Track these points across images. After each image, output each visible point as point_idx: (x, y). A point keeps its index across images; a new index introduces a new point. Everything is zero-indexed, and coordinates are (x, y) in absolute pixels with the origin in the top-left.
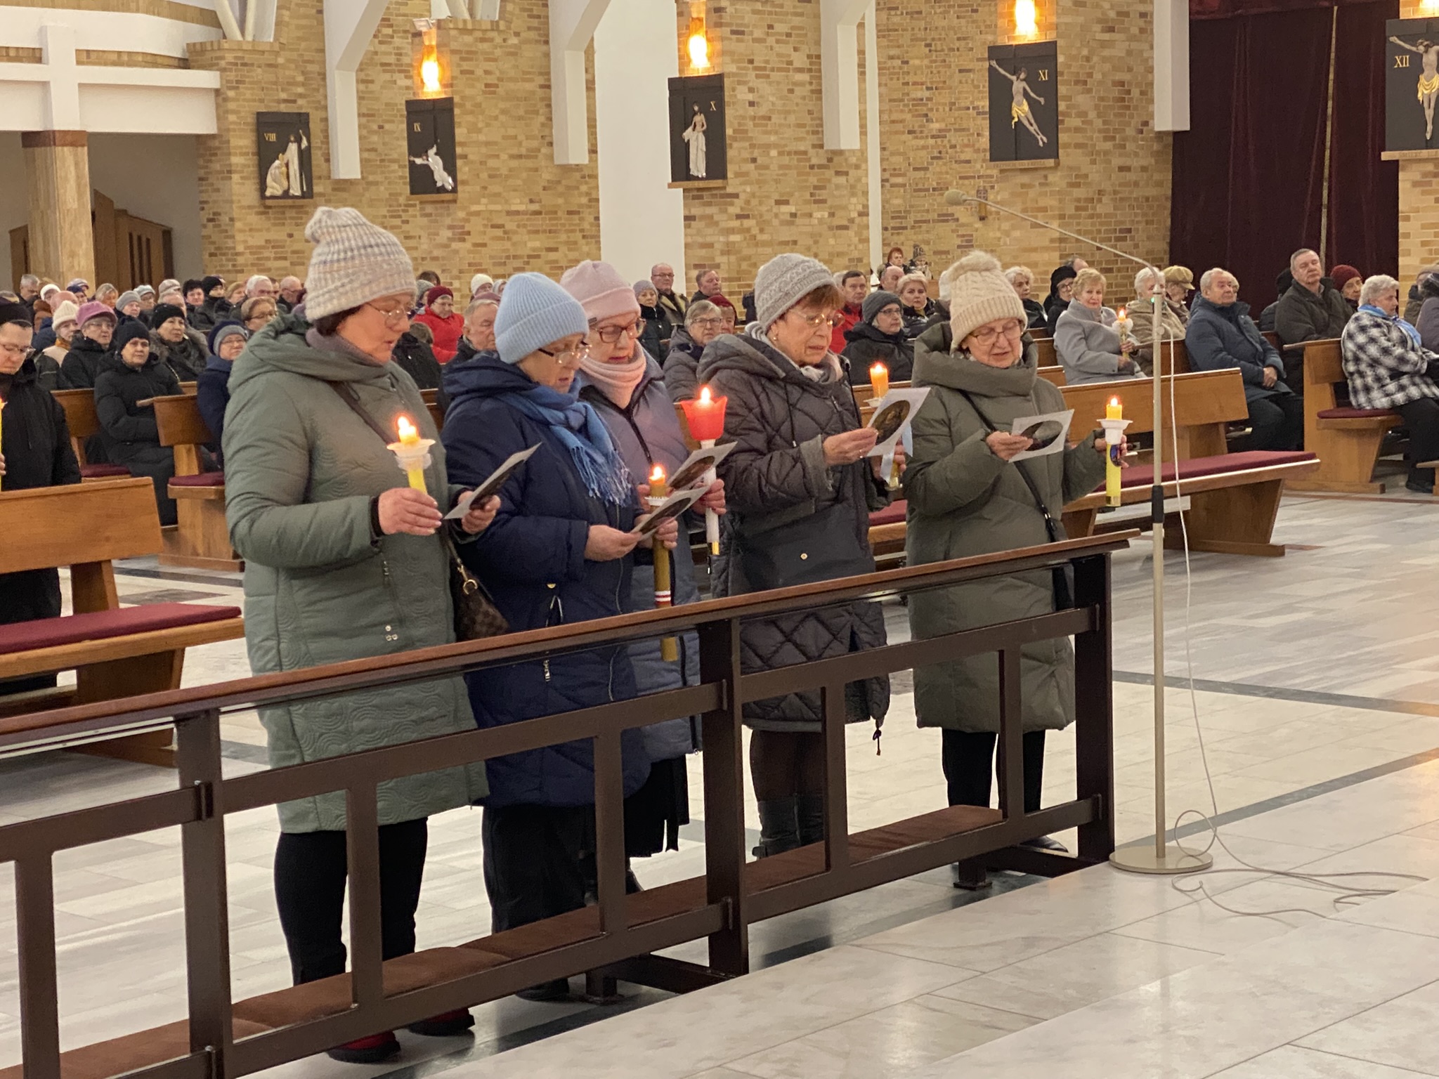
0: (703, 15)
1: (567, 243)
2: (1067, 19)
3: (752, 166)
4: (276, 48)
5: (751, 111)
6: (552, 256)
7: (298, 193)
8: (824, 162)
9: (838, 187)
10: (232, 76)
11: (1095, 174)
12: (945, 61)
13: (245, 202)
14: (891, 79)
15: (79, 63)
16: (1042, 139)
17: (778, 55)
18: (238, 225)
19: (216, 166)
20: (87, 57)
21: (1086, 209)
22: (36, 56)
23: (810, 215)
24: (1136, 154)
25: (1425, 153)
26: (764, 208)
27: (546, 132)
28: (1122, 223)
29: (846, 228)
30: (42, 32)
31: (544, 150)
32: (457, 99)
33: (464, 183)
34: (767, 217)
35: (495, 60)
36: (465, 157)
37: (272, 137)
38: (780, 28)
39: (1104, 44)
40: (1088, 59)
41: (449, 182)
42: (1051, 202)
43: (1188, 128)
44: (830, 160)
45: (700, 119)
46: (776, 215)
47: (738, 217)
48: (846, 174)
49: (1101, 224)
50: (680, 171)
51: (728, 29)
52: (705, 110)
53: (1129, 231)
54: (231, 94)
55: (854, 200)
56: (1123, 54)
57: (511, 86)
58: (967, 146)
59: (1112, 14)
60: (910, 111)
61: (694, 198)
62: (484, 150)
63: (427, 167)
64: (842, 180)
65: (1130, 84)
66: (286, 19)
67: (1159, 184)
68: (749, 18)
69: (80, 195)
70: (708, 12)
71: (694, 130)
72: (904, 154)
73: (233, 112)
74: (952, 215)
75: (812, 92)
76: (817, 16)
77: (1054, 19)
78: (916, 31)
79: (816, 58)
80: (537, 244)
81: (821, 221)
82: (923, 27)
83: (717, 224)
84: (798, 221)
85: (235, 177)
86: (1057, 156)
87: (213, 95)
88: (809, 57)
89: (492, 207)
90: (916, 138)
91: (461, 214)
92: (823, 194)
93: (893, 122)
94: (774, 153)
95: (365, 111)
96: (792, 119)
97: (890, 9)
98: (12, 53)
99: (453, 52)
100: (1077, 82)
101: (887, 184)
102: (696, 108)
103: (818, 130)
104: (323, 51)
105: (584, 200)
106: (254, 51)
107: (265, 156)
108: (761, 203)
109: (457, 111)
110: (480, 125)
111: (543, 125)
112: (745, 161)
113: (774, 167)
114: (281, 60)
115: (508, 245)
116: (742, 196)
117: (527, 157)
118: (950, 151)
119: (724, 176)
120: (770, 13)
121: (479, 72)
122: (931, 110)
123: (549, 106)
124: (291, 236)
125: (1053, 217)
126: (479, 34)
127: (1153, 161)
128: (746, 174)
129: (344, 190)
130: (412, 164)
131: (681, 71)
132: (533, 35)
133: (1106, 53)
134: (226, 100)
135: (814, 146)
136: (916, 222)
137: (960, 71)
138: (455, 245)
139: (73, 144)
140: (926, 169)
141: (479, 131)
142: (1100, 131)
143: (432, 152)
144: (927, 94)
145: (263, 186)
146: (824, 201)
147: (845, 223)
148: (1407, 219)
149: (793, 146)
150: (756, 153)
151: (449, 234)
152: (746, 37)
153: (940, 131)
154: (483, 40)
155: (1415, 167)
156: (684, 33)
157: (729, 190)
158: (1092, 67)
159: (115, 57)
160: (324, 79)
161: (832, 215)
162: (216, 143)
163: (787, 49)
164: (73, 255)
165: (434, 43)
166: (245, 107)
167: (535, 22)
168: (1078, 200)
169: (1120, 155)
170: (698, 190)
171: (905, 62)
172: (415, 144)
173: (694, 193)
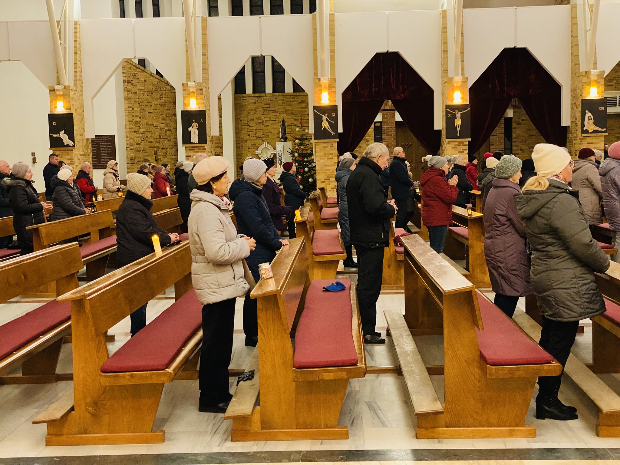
0: (195, 91)
12: (144, 109)
14: (129, 114)
16: (333, 133)
45: (195, 124)
58: (151, 137)
60: (135, 125)
70: (197, 90)
71: (193, 127)
74: (148, 159)
78: (136, 99)
82: (138, 98)
90: (137, 134)
93: (130, 128)
97: (128, 91)
101: (129, 149)
102: (194, 121)
117: (82, 135)
118: (147, 138)
122: (141, 125)
131: (186, 108)
136: (137, 161)
137: (149, 113)
140: (140, 144)
144: (139, 120)
153: (143, 132)
167: (81, 89)
170: (193, 147)
171: (133, 109)
172: (53, 129)
173: (191, 148)
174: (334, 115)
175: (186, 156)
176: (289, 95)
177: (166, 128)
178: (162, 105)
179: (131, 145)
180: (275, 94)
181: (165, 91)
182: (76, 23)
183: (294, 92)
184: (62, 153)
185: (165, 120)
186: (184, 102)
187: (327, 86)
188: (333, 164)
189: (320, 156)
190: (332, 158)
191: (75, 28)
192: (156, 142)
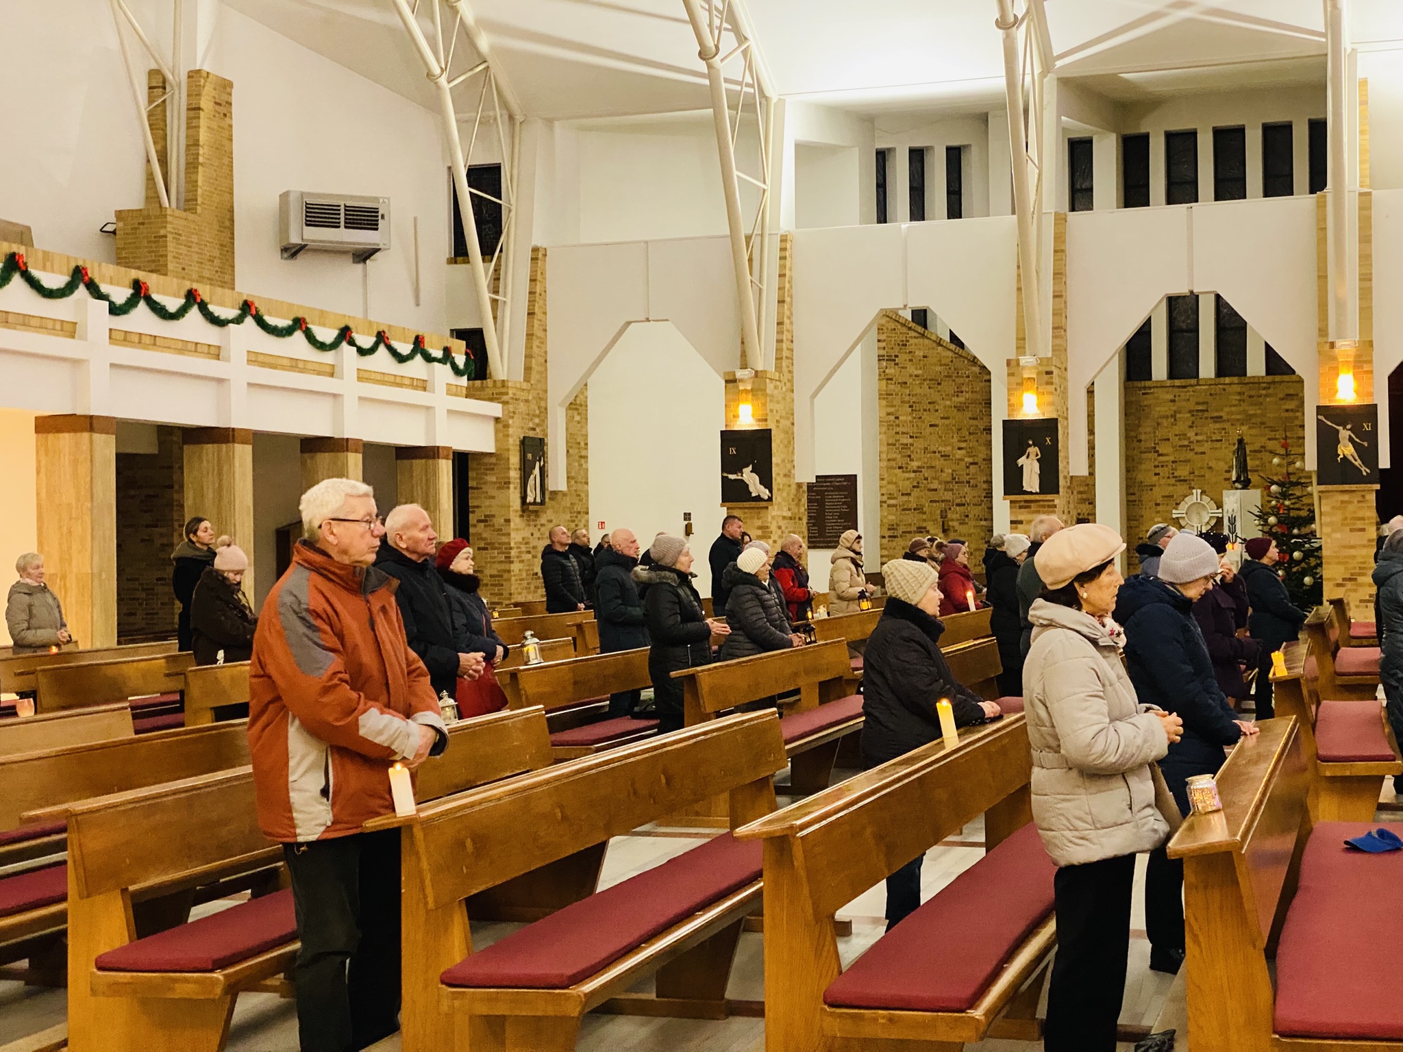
0: (1034, 376)
10: (509, 408)
12: (921, 418)
13: (516, 507)
14: (888, 429)
16: (1365, 470)
45: (1033, 450)
54: (511, 422)
58: (934, 478)
60: (900, 452)
70: (1038, 374)
71: (1028, 457)
72: (895, 483)
74: (925, 528)
78: (904, 396)
82: (908, 393)
85: (512, 486)
87: (492, 423)
90: (904, 472)
93: (889, 460)
97: (888, 379)
101: (885, 505)
102: (1031, 442)
117: (788, 476)
118: (924, 482)
122: (913, 452)
131: (1013, 415)
134: (505, 425)
136: (903, 532)
137: (931, 426)
139: (444, 456)
140: (909, 494)
144: (911, 441)
153: (919, 467)
160: (547, 413)
162: (493, 460)
166: (516, 433)
167: (790, 376)
170: (1026, 501)
171: (897, 418)
172: (730, 464)
173: (1022, 504)
174: (1367, 427)
175: (1012, 522)
176: (1256, 382)
177: (971, 460)
178: (959, 408)
179: (891, 497)
180: (1222, 380)
181: (968, 377)
182: (784, 239)
183: (1268, 372)
184: (745, 513)
185: (966, 441)
186: (1009, 400)
187: (1352, 359)
188: (1365, 542)
189: (1330, 524)
190: (1363, 530)
191: (783, 249)
192: (945, 490)
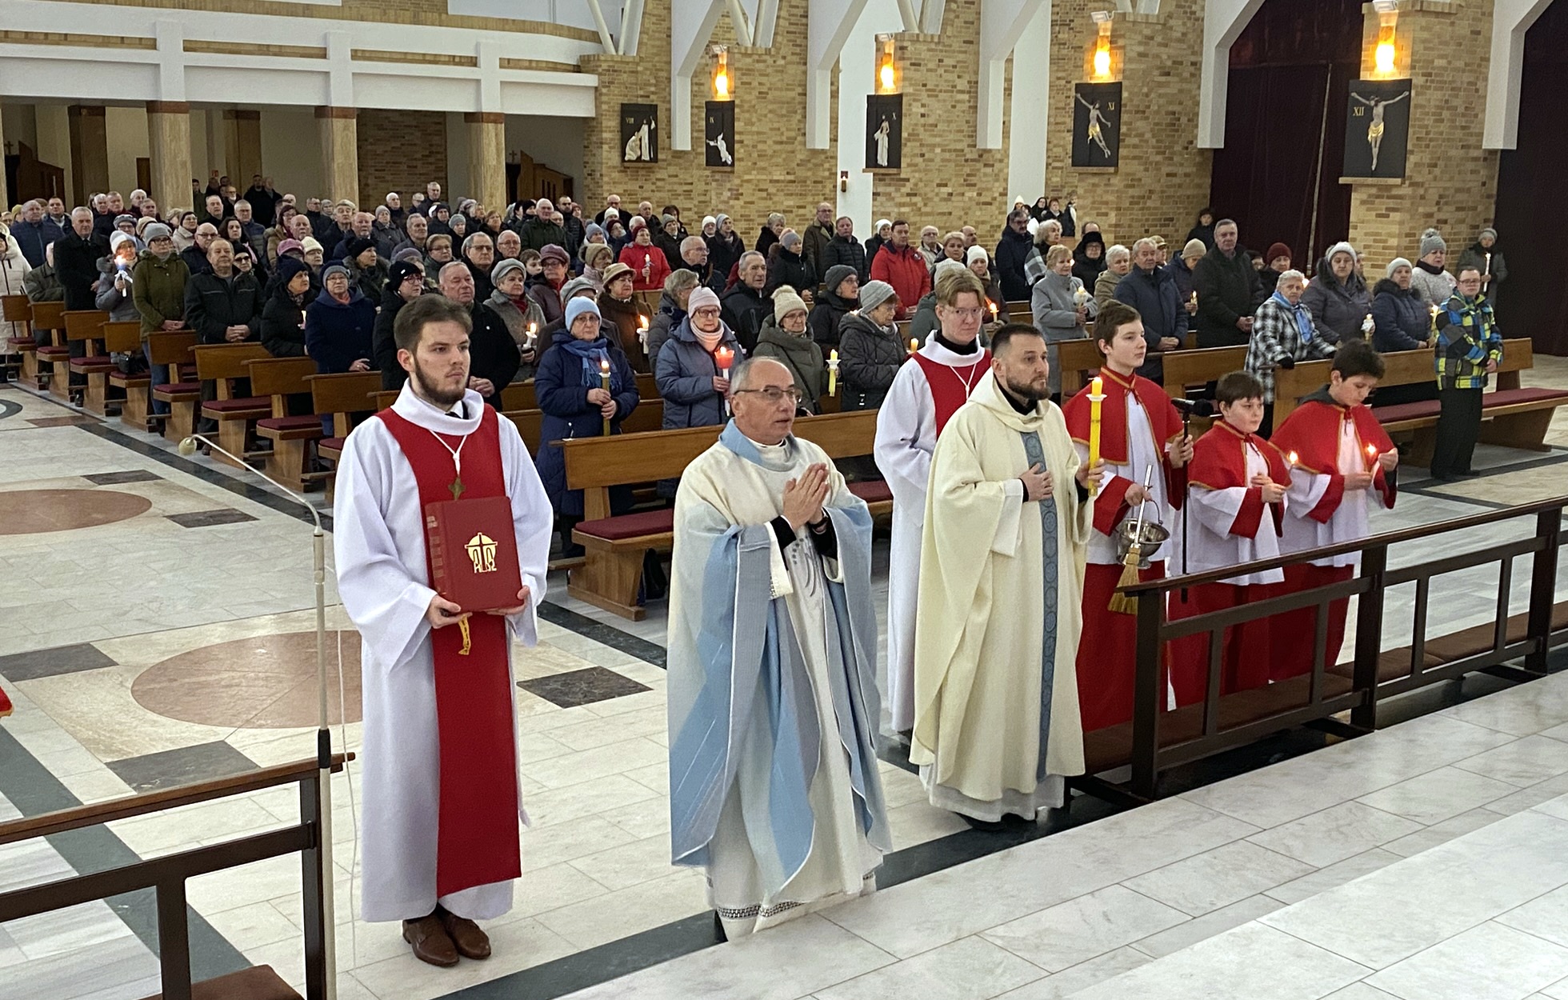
0: (892, 52)
1: (812, 203)
2: (1133, 66)
3: (921, 159)
4: (637, 60)
5: (922, 120)
6: (801, 211)
7: (648, 159)
8: (975, 156)
9: (985, 175)
10: (606, 79)
11: (1148, 180)
13: (610, 164)
15: (501, 67)
16: (1107, 152)
17: (946, 81)
18: (606, 179)
19: (594, 139)
20: (507, 63)
21: (1138, 203)
22: (473, 62)
23: (963, 194)
24: (1182, 165)
25: (1370, 180)
26: (928, 189)
27: (802, 126)
28: (1165, 213)
29: (990, 204)
30: (477, 46)
31: (799, 138)
32: (737, 102)
33: (741, 160)
34: (930, 195)
35: (767, 75)
36: (741, 142)
37: (632, 120)
38: (947, 61)
39: (1160, 85)
40: (1147, 95)
41: (729, 160)
42: (1111, 198)
43: (1222, 146)
44: (981, 156)
45: (885, 125)
46: (937, 194)
47: (908, 195)
48: (993, 166)
49: (1151, 215)
50: (871, 162)
51: (908, 62)
52: (889, 119)
53: (1172, 220)
54: (604, 90)
55: (997, 184)
56: (1176, 91)
57: (778, 93)
59: (1169, 63)
61: (880, 180)
62: (755, 137)
63: (716, 147)
64: (989, 170)
65: (1180, 113)
66: (645, 41)
67: (1199, 186)
68: (925, 55)
69: (498, 155)
70: (895, 49)
71: (881, 132)
73: (605, 103)
75: (970, 107)
76: (977, 53)
77: (1121, 66)
79: (974, 84)
80: (791, 203)
81: (971, 199)
83: (893, 199)
84: (953, 198)
85: (605, 147)
86: (1116, 165)
87: (593, 91)
88: (969, 82)
89: (759, 177)
91: (737, 181)
92: (973, 180)
94: (938, 150)
95: (696, 104)
96: (953, 126)
98: (457, 60)
99: (736, 69)
100: (1137, 112)
102: (884, 117)
103: (973, 135)
104: (669, 63)
105: (827, 174)
106: (622, 62)
107: (626, 132)
108: (926, 186)
109: (737, 110)
110: (754, 120)
111: (799, 121)
112: (915, 155)
113: (938, 160)
114: (640, 69)
115: (769, 203)
116: (912, 181)
117: (786, 143)
119: (899, 166)
120: (941, 51)
121: (755, 84)
123: (805, 108)
124: (641, 187)
125: (1111, 209)
126: (756, 57)
127: (1194, 169)
128: (916, 165)
129: (680, 158)
130: (708, 145)
131: (876, 90)
132: (796, 59)
133: (1162, 91)
134: (601, 94)
135: (969, 146)
138: (732, 202)
139: (495, 122)
141: (753, 124)
142: (1154, 147)
143: (720, 137)
145: (623, 154)
146: (974, 185)
147: (989, 200)
148: (1355, 228)
149: (952, 147)
150: (924, 150)
151: (729, 194)
152: (921, 68)
154: (758, 61)
155: (1363, 189)
156: (879, 64)
157: (903, 176)
158: (1151, 101)
159: (527, 64)
160: (670, 82)
161: (979, 194)
162: (594, 123)
163: (952, 77)
164: (492, 196)
165: (725, 62)
166: (615, 98)
167: (798, 50)
168: (1133, 197)
169: (1169, 165)
172: (710, 132)
174: (1113, 107)
